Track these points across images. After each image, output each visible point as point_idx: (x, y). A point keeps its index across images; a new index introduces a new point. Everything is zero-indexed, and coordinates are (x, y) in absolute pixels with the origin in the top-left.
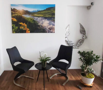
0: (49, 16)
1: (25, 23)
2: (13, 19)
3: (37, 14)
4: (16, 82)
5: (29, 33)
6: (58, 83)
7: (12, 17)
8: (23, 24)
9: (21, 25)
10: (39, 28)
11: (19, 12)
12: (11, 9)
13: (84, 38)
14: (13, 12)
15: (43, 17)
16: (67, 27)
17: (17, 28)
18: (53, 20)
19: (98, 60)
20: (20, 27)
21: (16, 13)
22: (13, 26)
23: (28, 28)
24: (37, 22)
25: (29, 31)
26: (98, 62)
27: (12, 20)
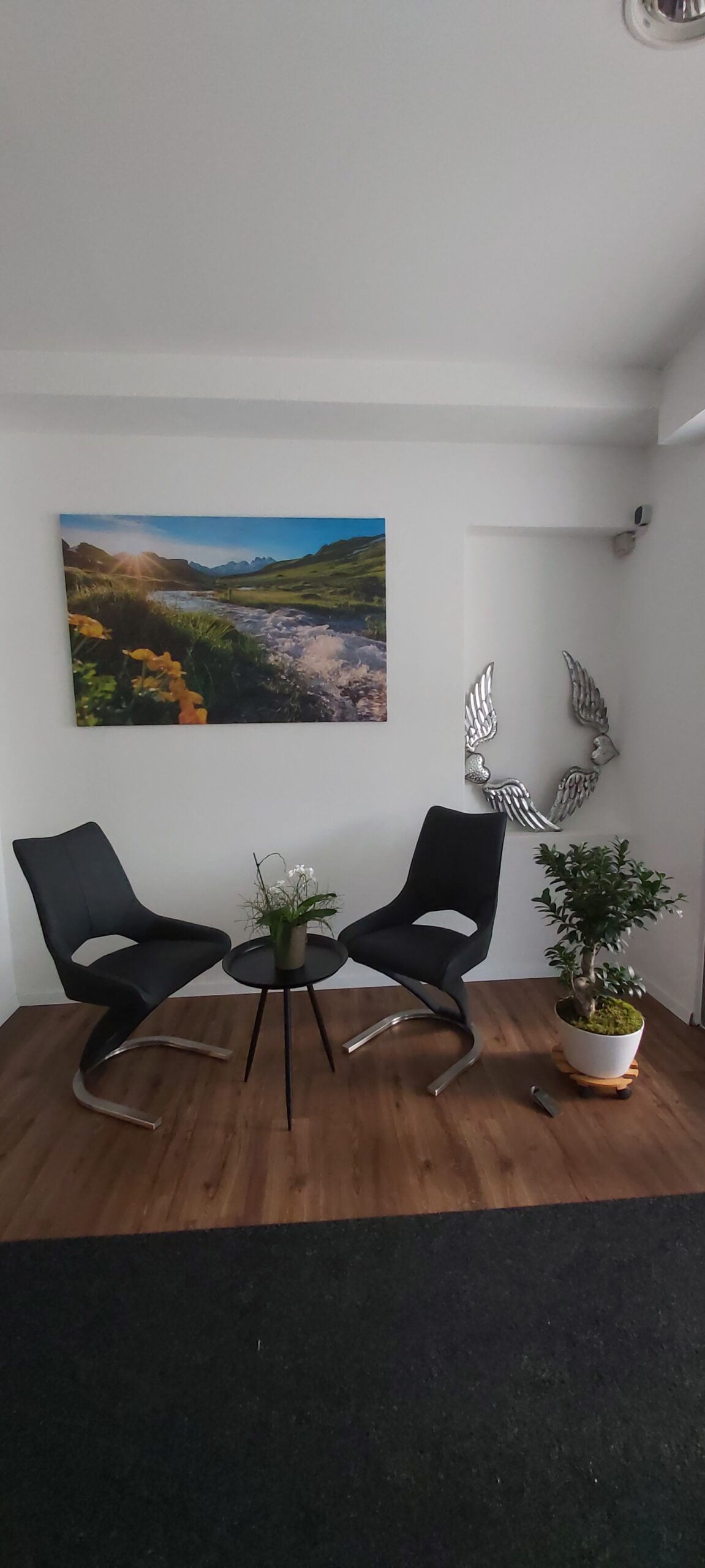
0: (342, 600)
1: (167, 655)
2: (81, 623)
3: (258, 585)
4: (91, 1086)
5: (197, 722)
6: (397, 1080)
7: (74, 608)
8: (155, 659)
9: (137, 668)
10: (271, 688)
11: (122, 571)
12: (65, 545)
13: (596, 754)
14: (79, 572)
15: (301, 608)
16: (479, 681)
17: (110, 686)
18: (370, 631)
19: (652, 907)
20: (137, 683)
21: (104, 576)
22: (76, 677)
23: (191, 687)
24: (254, 642)
25: (203, 713)
26: (653, 917)
27: (72, 627)
